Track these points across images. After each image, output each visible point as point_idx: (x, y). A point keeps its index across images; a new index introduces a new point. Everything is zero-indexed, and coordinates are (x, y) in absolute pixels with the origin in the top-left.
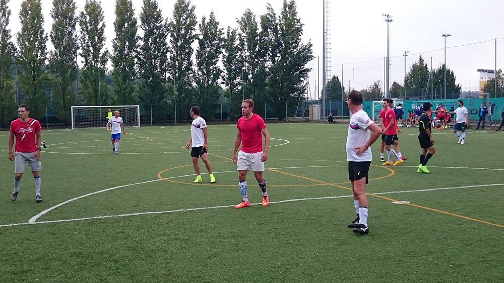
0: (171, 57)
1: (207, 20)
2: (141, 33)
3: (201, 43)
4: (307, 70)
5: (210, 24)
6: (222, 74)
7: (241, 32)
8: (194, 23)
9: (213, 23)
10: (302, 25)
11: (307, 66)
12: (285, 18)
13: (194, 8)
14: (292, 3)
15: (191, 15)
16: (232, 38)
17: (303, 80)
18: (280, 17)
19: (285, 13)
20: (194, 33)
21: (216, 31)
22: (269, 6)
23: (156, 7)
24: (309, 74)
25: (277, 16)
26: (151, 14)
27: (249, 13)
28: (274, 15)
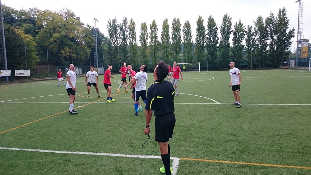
0: (221, 42)
1: (238, 23)
2: (207, 32)
3: (234, 34)
4: (291, 43)
5: (239, 25)
6: (245, 47)
7: (255, 27)
8: (231, 25)
9: (241, 24)
10: (289, 20)
11: (291, 41)
12: (280, 17)
13: (231, 19)
14: (284, 10)
15: (230, 22)
16: (250, 30)
17: (289, 47)
18: (277, 17)
19: (280, 15)
20: (231, 30)
21: (241, 28)
22: (271, 13)
23: (213, 21)
24: (292, 44)
25: (275, 17)
26: (212, 23)
27: (260, 17)
28: (274, 17)
